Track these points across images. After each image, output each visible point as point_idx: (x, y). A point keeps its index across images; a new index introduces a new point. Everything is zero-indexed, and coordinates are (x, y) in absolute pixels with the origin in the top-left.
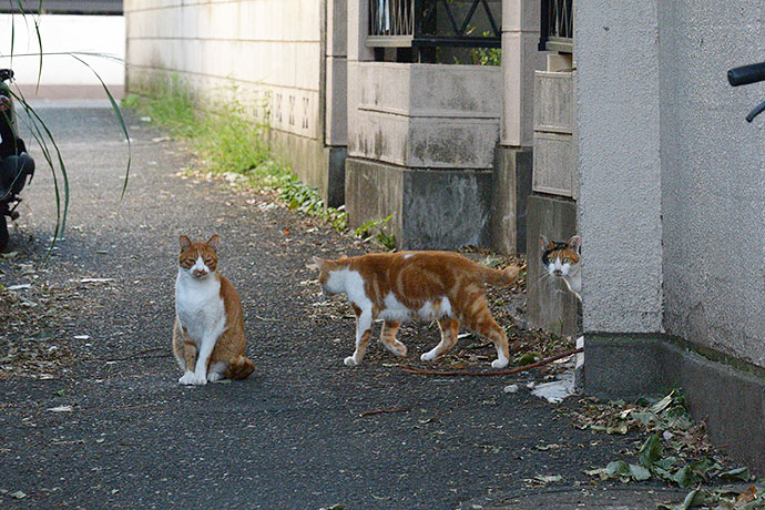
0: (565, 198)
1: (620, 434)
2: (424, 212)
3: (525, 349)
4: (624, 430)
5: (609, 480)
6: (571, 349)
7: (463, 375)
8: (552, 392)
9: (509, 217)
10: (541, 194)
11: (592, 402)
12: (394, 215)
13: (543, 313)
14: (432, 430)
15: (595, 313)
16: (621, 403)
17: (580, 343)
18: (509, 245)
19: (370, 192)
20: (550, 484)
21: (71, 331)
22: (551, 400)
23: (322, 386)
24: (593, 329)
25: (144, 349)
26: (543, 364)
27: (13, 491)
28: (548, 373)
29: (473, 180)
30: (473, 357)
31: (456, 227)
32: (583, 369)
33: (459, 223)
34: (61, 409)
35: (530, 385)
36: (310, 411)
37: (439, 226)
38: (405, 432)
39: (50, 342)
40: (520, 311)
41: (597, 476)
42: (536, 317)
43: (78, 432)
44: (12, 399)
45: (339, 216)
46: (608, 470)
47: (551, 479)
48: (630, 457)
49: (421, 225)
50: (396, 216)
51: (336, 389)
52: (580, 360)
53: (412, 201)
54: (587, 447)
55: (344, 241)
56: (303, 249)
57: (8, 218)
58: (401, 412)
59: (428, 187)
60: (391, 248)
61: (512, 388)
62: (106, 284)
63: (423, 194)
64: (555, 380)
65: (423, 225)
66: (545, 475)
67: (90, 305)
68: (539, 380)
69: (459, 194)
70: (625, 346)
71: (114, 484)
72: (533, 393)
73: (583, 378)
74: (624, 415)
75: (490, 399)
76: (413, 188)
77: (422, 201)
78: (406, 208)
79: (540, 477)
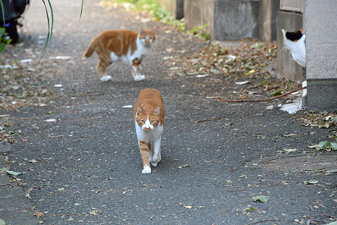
0: (297, 12)
1: (325, 128)
2: (224, 22)
3: (276, 88)
4: (327, 126)
5: (321, 150)
6: (300, 87)
7: (246, 101)
8: (291, 109)
9: (267, 23)
10: (285, 11)
11: (311, 113)
12: (209, 24)
13: (285, 70)
14: (232, 128)
15: (312, 70)
16: (326, 113)
17: (305, 84)
18: (267, 36)
19: (197, 12)
20: (291, 153)
21: (53, 83)
22: (290, 112)
23: (177, 109)
24: (311, 77)
25: (89, 91)
26: (286, 95)
27: (30, 159)
28: (288, 99)
29: (249, 5)
30: (251, 93)
31: (240, 28)
32: (306, 97)
33: (241, 27)
34: (51, 120)
35: (279, 105)
36: (172, 120)
37: (231, 28)
38: (218, 130)
39: (43, 88)
40: (273, 69)
41: (315, 148)
42: (282, 72)
43: (59, 131)
44: (26, 116)
45: (182, 23)
46: (320, 145)
47: (291, 150)
48: (331, 139)
49: (223, 28)
51: (184, 110)
52: (305, 92)
53: (218, 16)
54: (309, 135)
55: (184, 37)
56: (164, 41)
57: (18, 27)
58: (215, 120)
59: (226, 9)
60: (208, 39)
61: (271, 107)
62: (69, 60)
63: (224, 12)
64: (292, 102)
65: (224, 28)
66: (288, 148)
67: (61, 70)
68: (284, 103)
69: (241, 12)
70: (328, 85)
71: (78, 156)
72: (281, 109)
73: (306, 101)
74: (327, 118)
75: (260, 113)
76: (219, 10)
77: (223, 16)
78: (215, 20)
79: (286, 150)
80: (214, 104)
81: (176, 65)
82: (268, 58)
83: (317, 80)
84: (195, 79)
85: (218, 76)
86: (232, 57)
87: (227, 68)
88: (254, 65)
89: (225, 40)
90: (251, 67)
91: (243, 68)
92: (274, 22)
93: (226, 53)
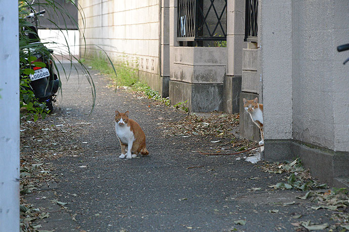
0: (254, 93)
1: (279, 173)
2: (199, 99)
3: (241, 145)
4: (280, 172)
5: (278, 189)
6: (257, 145)
7: (220, 155)
8: (253, 160)
9: (230, 100)
10: (245, 92)
11: (267, 163)
13: (246, 133)
14: (213, 173)
15: (268, 133)
16: (278, 163)
18: (230, 110)
19: (179, 92)
20: (257, 190)
22: (253, 162)
24: (267, 138)
25: (107, 147)
26: (248, 151)
27: (72, 194)
28: (250, 153)
29: (216, 88)
30: (223, 149)
32: (264, 152)
33: (211, 103)
34: (83, 167)
35: (245, 158)
37: (204, 104)
38: (203, 174)
39: (74, 144)
40: (236, 132)
41: (273, 188)
42: (243, 134)
43: (90, 174)
44: (65, 163)
45: (167, 101)
46: (277, 186)
47: (257, 189)
48: (284, 181)
49: (198, 104)
50: (189, 101)
51: (177, 160)
52: (262, 149)
53: (195, 95)
54: (268, 178)
55: (170, 110)
56: (156, 112)
58: (201, 167)
60: (187, 112)
61: (239, 159)
62: (90, 125)
63: (199, 92)
64: (253, 155)
66: (255, 187)
67: (85, 132)
68: (248, 156)
69: (211, 93)
70: (279, 144)
72: (246, 160)
73: (264, 155)
74: (280, 167)
75: (231, 162)
76: (195, 91)
77: (198, 95)
78: (192, 98)
79: (253, 188)
80: (198, 156)
81: (167, 129)
82: (232, 124)
83: (271, 140)
84: (182, 139)
85: (198, 137)
86: (206, 124)
87: (203, 131)
88: (223, 129)
89: (199, 112)
90: (220, 131)
91: (215, 132)
92: (234, 100)
93: (202, 121)
